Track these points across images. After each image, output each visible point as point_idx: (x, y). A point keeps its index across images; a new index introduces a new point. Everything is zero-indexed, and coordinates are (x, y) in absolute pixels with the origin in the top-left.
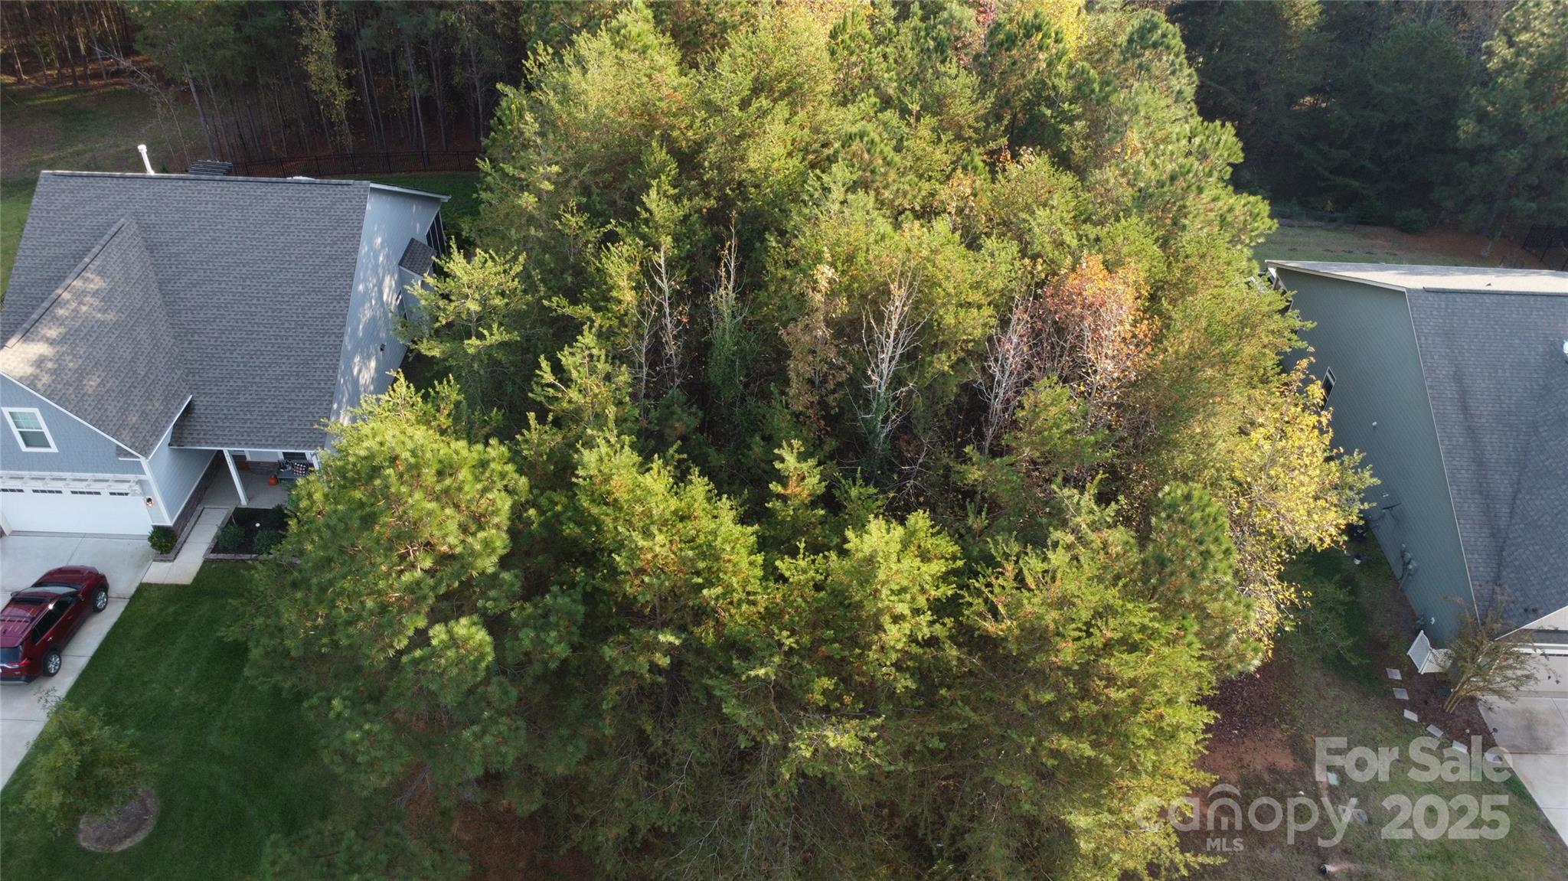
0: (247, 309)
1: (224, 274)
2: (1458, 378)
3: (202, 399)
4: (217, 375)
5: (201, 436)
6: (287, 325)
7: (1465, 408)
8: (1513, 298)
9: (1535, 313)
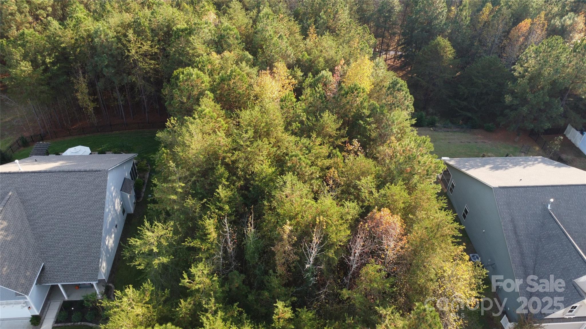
0: (63, 225)
1: (53, 211)
2: (512, 221)
3: (47, 264)
4: (53, 254)
5: (49, 279)
6: (79, 231)
7: (516, 233)
8: (530, 188)
9: (538, 194)
